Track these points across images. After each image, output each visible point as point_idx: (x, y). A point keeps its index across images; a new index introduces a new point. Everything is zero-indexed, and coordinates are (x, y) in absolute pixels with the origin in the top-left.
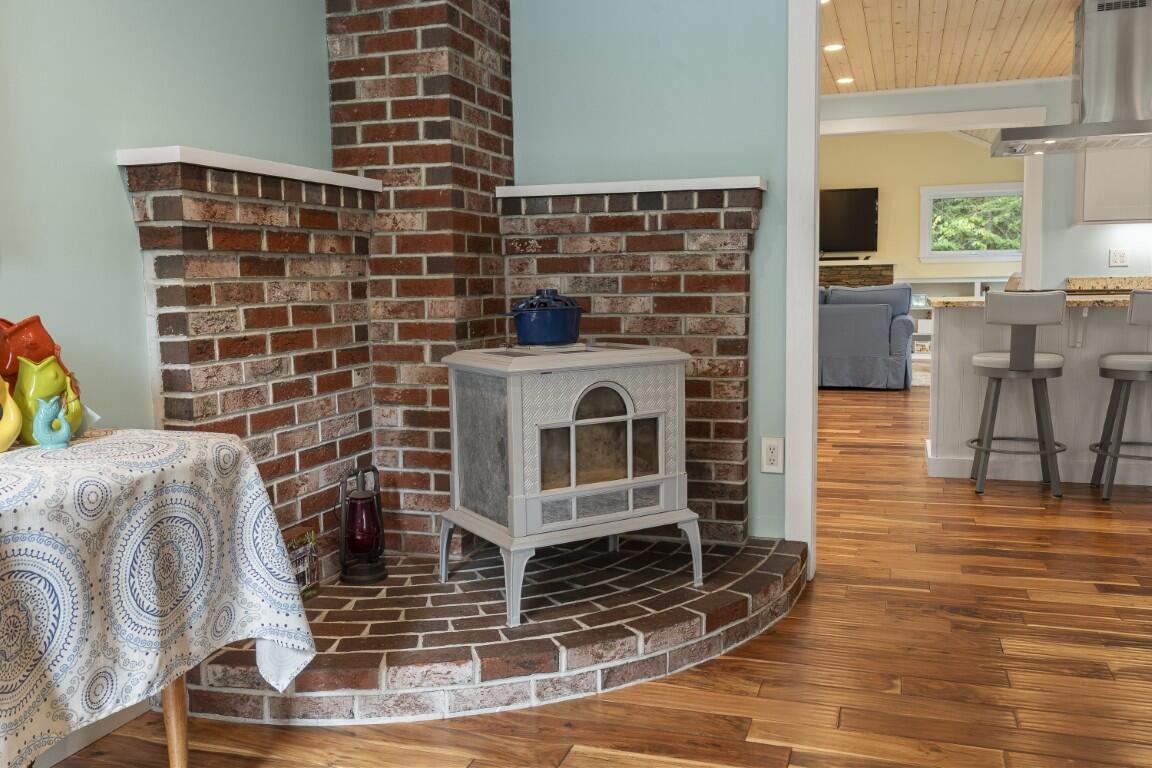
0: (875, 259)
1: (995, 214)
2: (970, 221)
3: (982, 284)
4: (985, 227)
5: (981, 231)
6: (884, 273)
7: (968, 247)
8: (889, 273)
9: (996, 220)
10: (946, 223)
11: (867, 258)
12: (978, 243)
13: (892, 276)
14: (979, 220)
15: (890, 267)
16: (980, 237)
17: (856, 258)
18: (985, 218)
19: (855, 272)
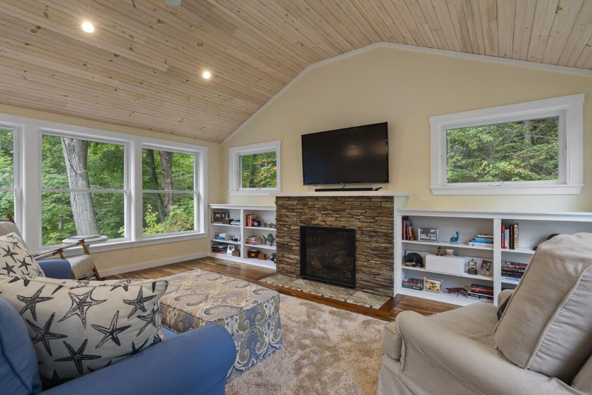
1: (531, 158)
3: (503, 221)
4: (524, 167)
6: (384, 204)
8: (388, 205)
9: (532, 162)
10: (491, 166)
11: (379, 189)
13: (392, 208)
14: (518, 162)
17: (371, 189)
18: (523, 162)
19: (357, 203)
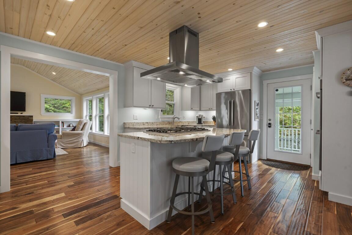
0: (25, 114)
2: (48, 105)
5: (52, 108)
7: (48, 111)
8: (31, 118)
11: (22, 113)
12: (51, 111)
13: (33, 119)
15: (32, 116)
16: (51, 109)
17: (18, 113)
